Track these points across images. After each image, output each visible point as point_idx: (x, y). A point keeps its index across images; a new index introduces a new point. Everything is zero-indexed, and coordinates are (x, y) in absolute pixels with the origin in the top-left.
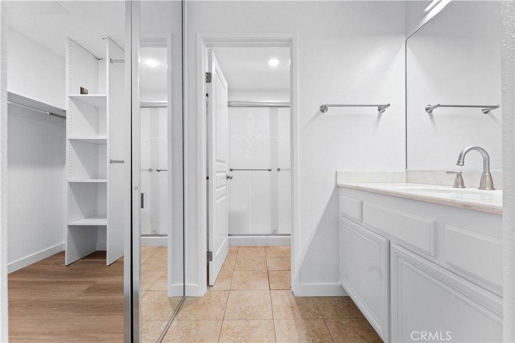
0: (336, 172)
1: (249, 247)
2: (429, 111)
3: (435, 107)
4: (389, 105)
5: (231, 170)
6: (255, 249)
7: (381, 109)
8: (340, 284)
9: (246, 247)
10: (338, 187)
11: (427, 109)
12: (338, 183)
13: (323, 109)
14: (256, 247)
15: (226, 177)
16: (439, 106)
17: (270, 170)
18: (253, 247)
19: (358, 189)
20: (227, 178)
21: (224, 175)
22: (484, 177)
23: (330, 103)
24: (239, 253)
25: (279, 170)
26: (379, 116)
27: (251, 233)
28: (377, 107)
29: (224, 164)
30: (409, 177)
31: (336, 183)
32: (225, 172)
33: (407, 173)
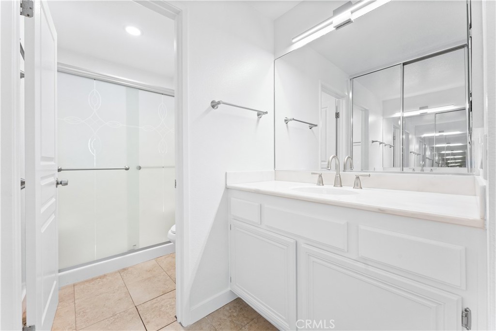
0: (226, 173)
1: (93, 280)
2: (287, 122)
3: (291, 120)
4: (266, 113)
5: (59, 170)
6: (104, 280)
7: (260, 114)
8: (229, 289)
9: (87, 281)
10: (227, 188)
11: (285, 121)
12: (228, 185)
13: (214, 105)
14: (105, 276)
15: (55, 183)
16: (293, 119)
17: (127, 169)
18: (100, 277)
19: (257, 192)
20: (58, 184)
21: (53, 180)
22: (336, 177)
23: (224, 101)
24: (76, 297)
25: (140, 168)
26: (258, 121)
27: (95, 259)
28: (257, 112)
29: (52, 163)
30: (277, 175)
31: (226, 185)
32: (53, 175)
33: (275, 172)
